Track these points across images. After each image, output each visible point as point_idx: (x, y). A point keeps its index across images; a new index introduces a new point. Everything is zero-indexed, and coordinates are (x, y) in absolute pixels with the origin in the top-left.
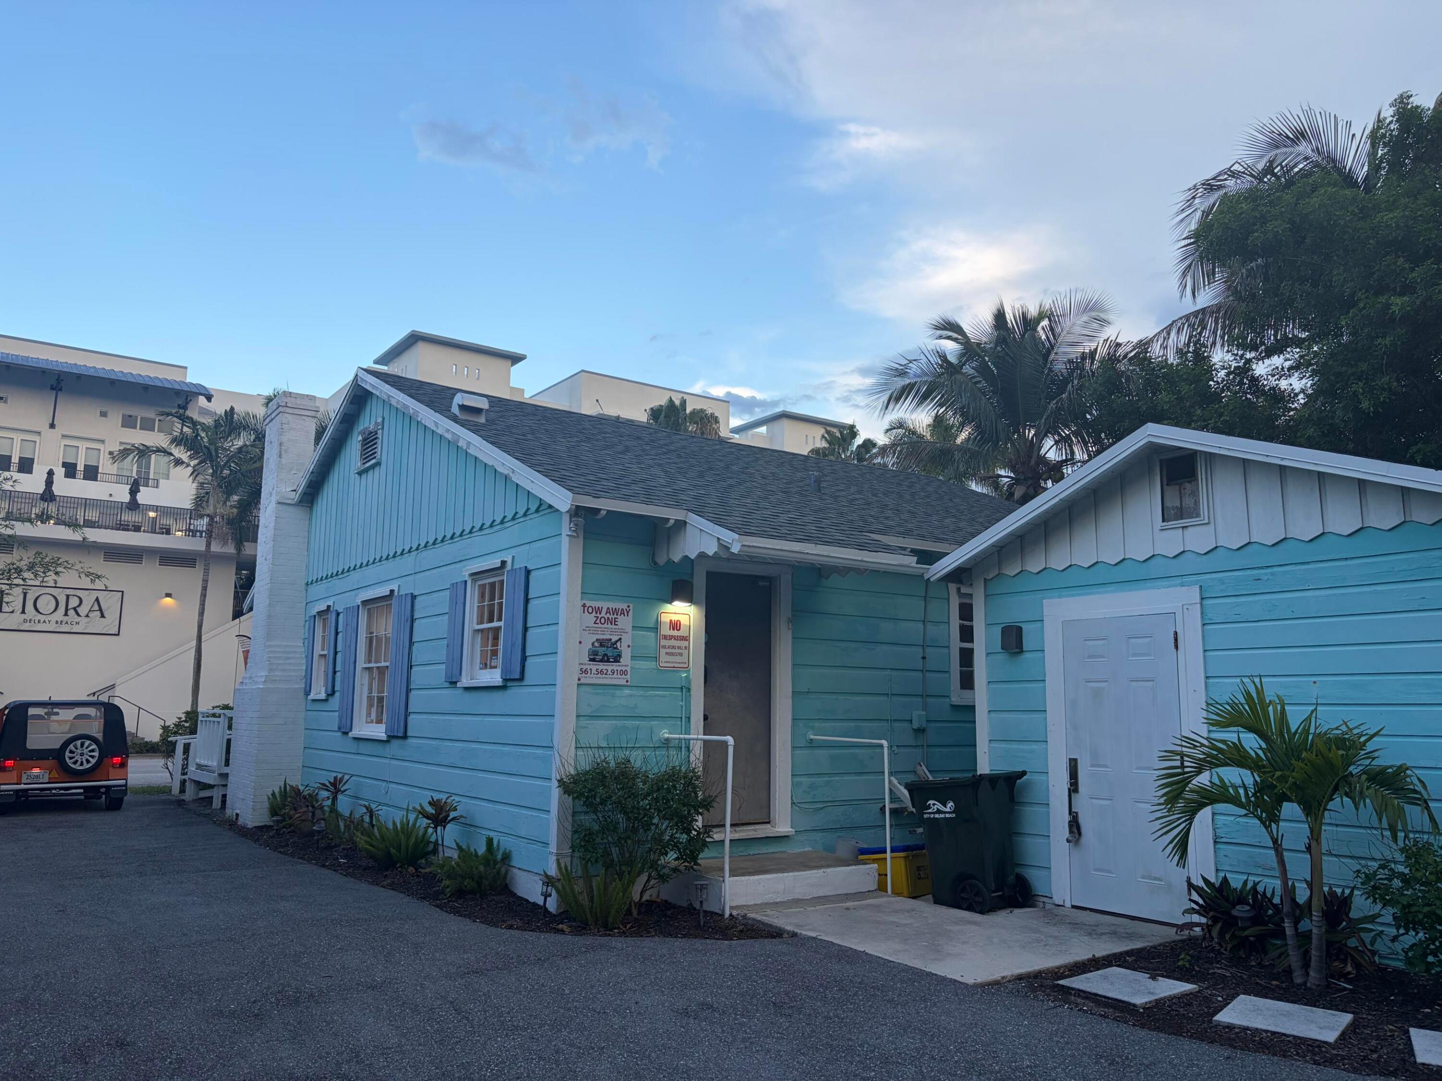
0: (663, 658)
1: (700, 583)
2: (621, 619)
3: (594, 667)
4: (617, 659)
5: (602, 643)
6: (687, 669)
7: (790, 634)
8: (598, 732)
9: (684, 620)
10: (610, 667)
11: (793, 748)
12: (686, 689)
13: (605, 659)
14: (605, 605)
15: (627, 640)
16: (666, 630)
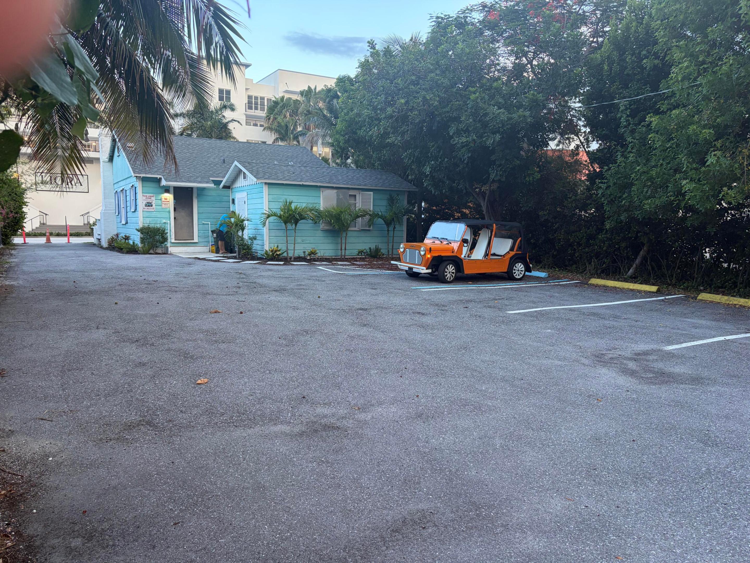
0: (163, 205)
1: (172, 190)
2: (152, 198)
3: (146, 207)
4: (152, 206)
5: (148, 203)
6: (169, 208)
7: (196, 200)
8: (148, 221)
9: (168, 198)
10: (150, 208)
11: (198, 225)
12: (169, 212)
13: (149, 206)
14: (148, 195)
15: (154, 202)
16: (163, 200)
